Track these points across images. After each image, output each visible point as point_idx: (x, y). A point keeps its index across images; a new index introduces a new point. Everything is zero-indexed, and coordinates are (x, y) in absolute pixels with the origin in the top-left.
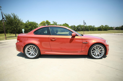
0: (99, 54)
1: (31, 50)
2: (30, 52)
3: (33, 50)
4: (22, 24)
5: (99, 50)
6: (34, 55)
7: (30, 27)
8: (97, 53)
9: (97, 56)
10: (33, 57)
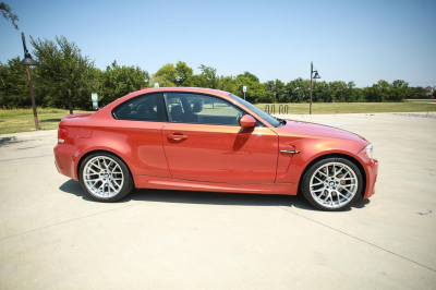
0: (339, 194)
1: (102, 171)
2: (101, 178)
3: (108, 172)
4: (93, 74)
5: (339, 180)
6: (112, 190)
7: (120, 84)
8: (330, 190)
9: (329, 199)
10: (110, 195)
